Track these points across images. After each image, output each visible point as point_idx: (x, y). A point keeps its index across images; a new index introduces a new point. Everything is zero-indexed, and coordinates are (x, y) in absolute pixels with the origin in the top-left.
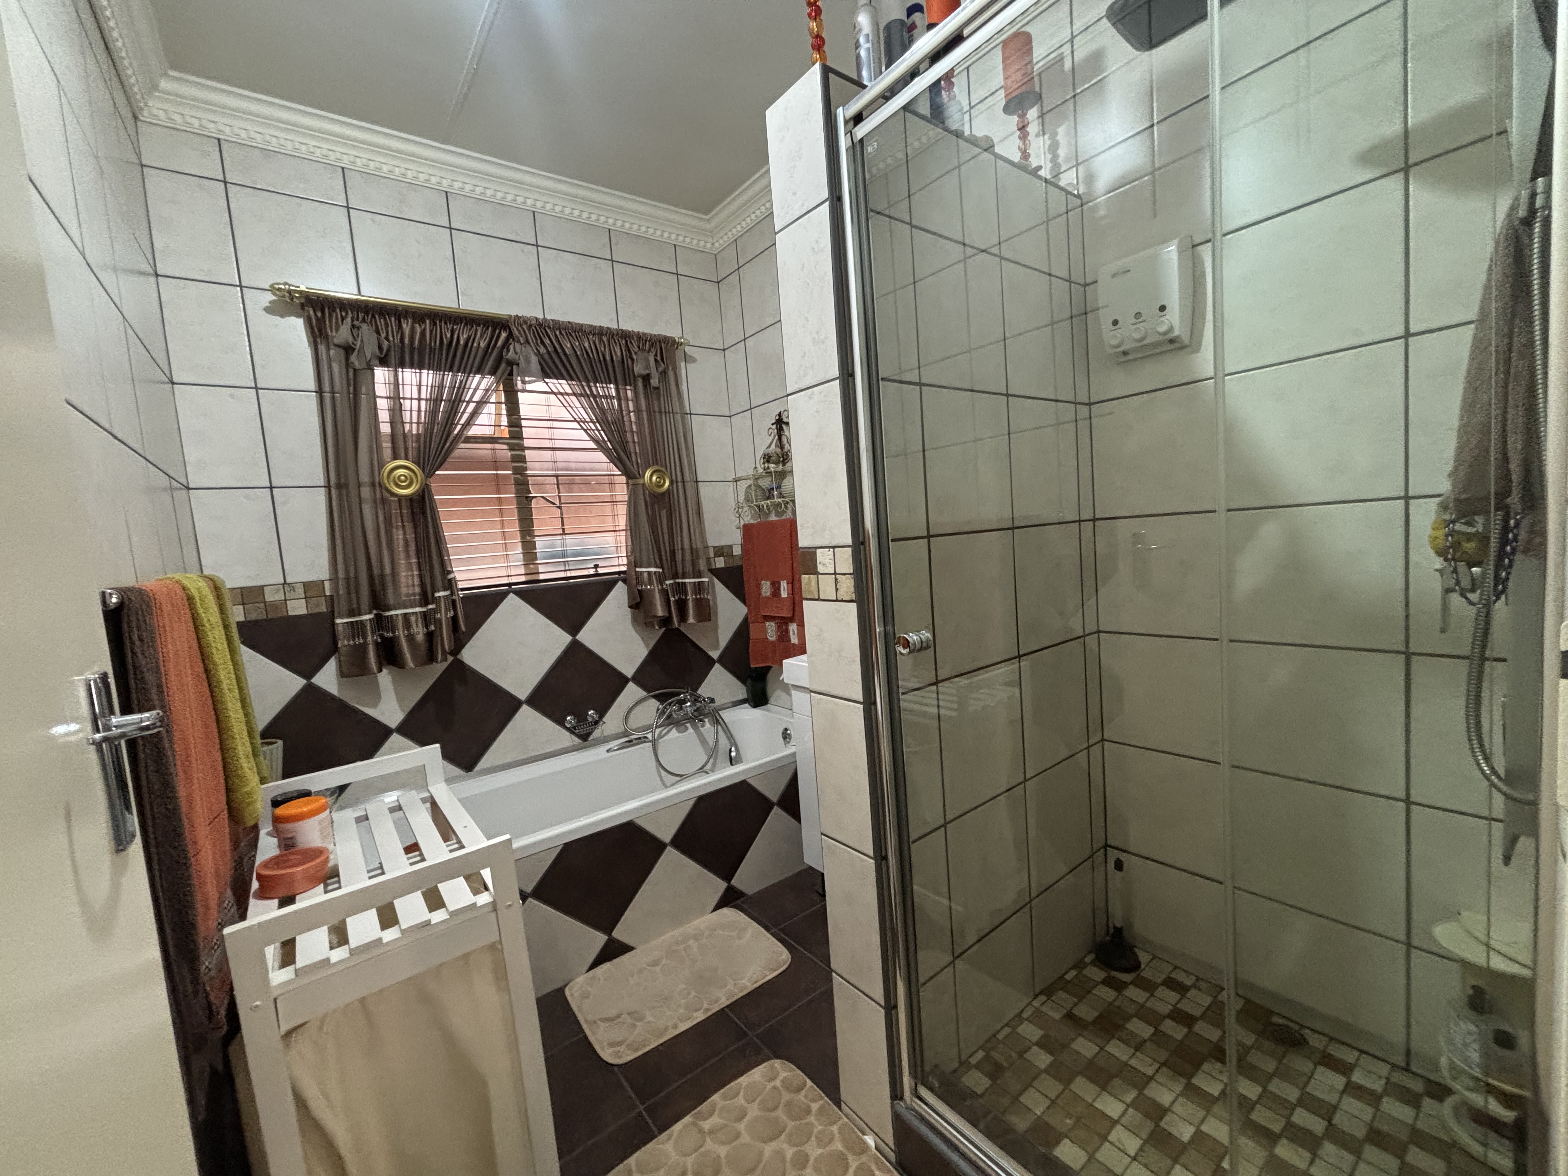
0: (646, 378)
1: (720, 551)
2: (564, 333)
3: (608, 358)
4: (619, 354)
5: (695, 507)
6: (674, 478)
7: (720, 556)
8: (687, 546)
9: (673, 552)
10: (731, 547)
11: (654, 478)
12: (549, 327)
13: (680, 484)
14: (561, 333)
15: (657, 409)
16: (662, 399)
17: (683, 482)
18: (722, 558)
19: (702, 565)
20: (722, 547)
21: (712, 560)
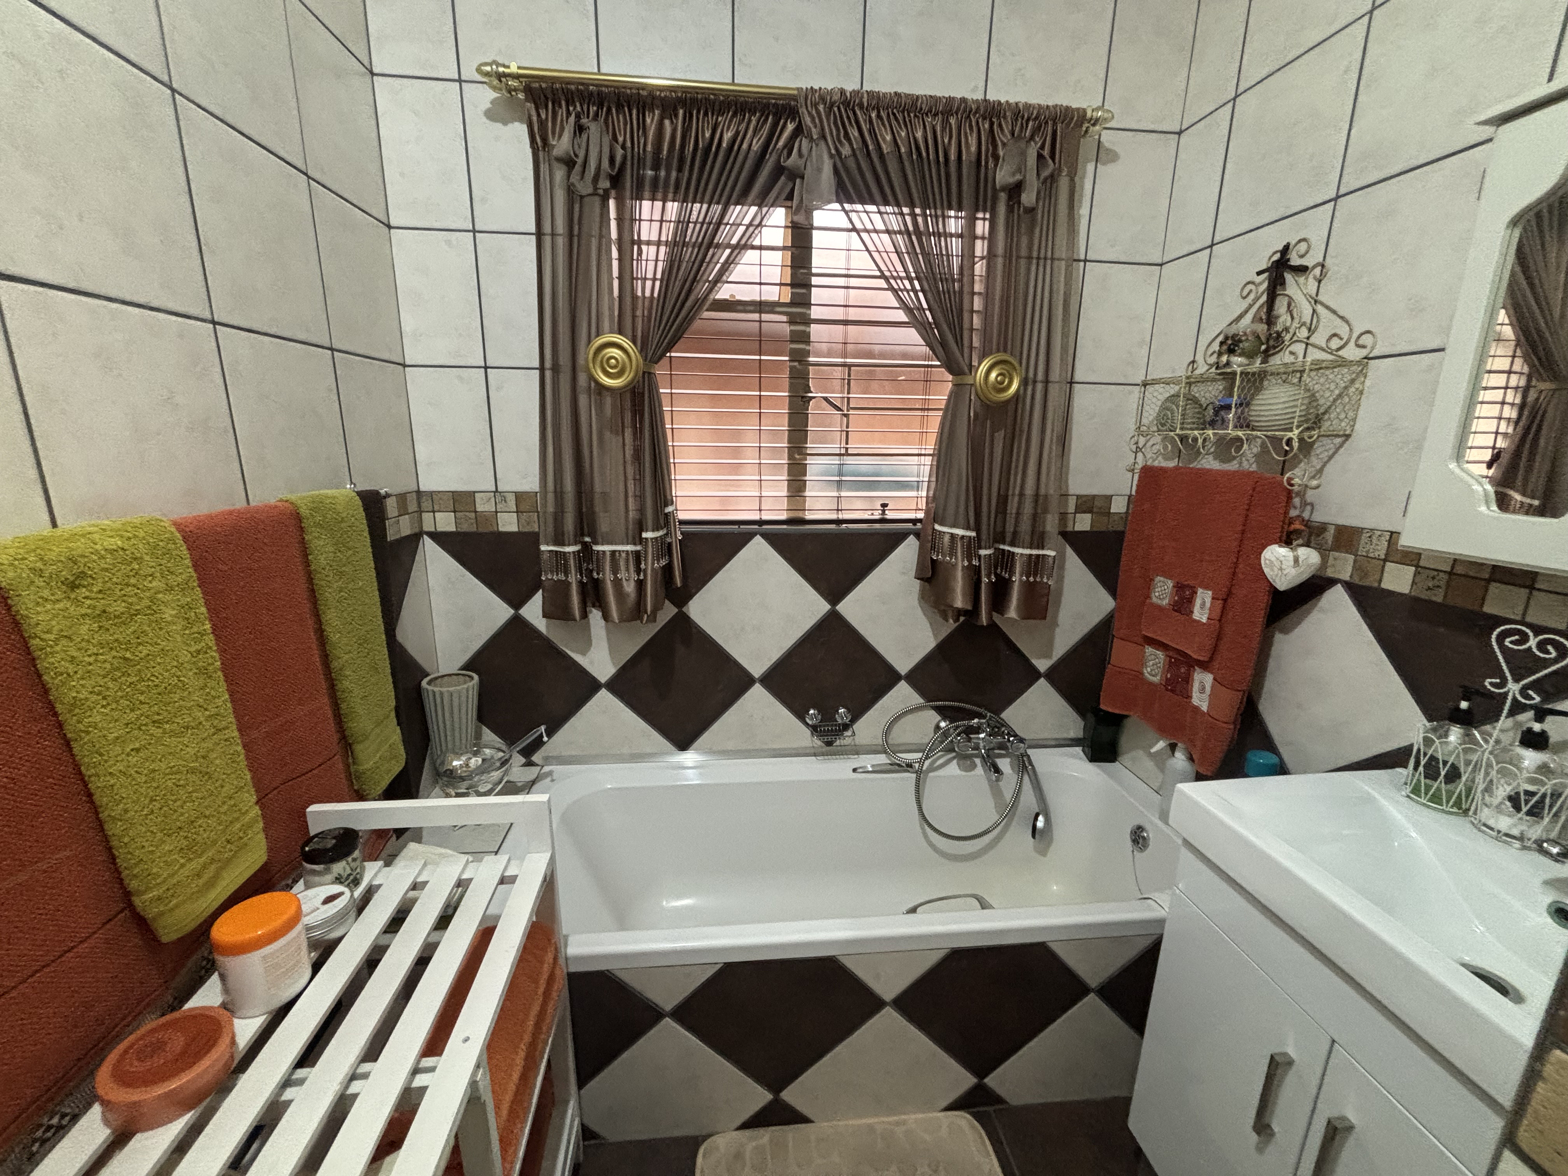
0: (1015, 190)
1: (1086, 504)
2: (883, 114)
3: (953, 157)
4: (973, 149)
5: (1058, 428)
6: (1031, 374)
7: (1084, 512)
8: (1029, 491)
9: (1003, 500)
10: (1109, 498)
11: (993, 375)
12: (861, 106)
13: (1039, 386)
14: (879, 116)
15: (1024, 252)
16: (1037, 231)
17: (1047, 382)
18: (1089, 515)
19: (1051, 524)
20: (1094, 497)
21: (1071, 516)
